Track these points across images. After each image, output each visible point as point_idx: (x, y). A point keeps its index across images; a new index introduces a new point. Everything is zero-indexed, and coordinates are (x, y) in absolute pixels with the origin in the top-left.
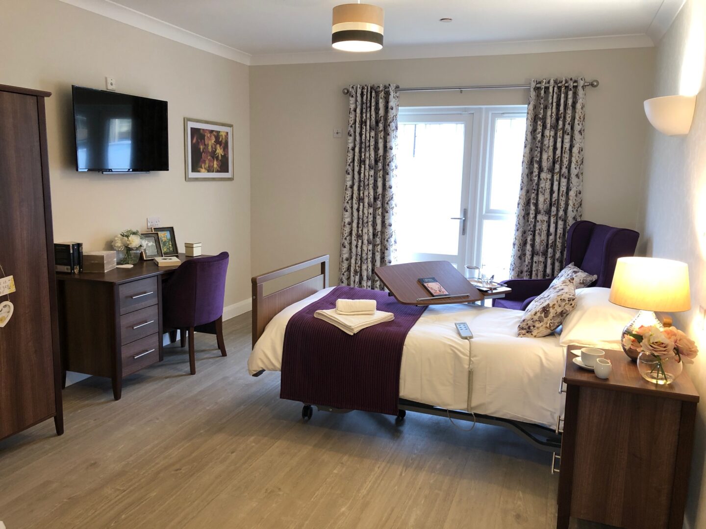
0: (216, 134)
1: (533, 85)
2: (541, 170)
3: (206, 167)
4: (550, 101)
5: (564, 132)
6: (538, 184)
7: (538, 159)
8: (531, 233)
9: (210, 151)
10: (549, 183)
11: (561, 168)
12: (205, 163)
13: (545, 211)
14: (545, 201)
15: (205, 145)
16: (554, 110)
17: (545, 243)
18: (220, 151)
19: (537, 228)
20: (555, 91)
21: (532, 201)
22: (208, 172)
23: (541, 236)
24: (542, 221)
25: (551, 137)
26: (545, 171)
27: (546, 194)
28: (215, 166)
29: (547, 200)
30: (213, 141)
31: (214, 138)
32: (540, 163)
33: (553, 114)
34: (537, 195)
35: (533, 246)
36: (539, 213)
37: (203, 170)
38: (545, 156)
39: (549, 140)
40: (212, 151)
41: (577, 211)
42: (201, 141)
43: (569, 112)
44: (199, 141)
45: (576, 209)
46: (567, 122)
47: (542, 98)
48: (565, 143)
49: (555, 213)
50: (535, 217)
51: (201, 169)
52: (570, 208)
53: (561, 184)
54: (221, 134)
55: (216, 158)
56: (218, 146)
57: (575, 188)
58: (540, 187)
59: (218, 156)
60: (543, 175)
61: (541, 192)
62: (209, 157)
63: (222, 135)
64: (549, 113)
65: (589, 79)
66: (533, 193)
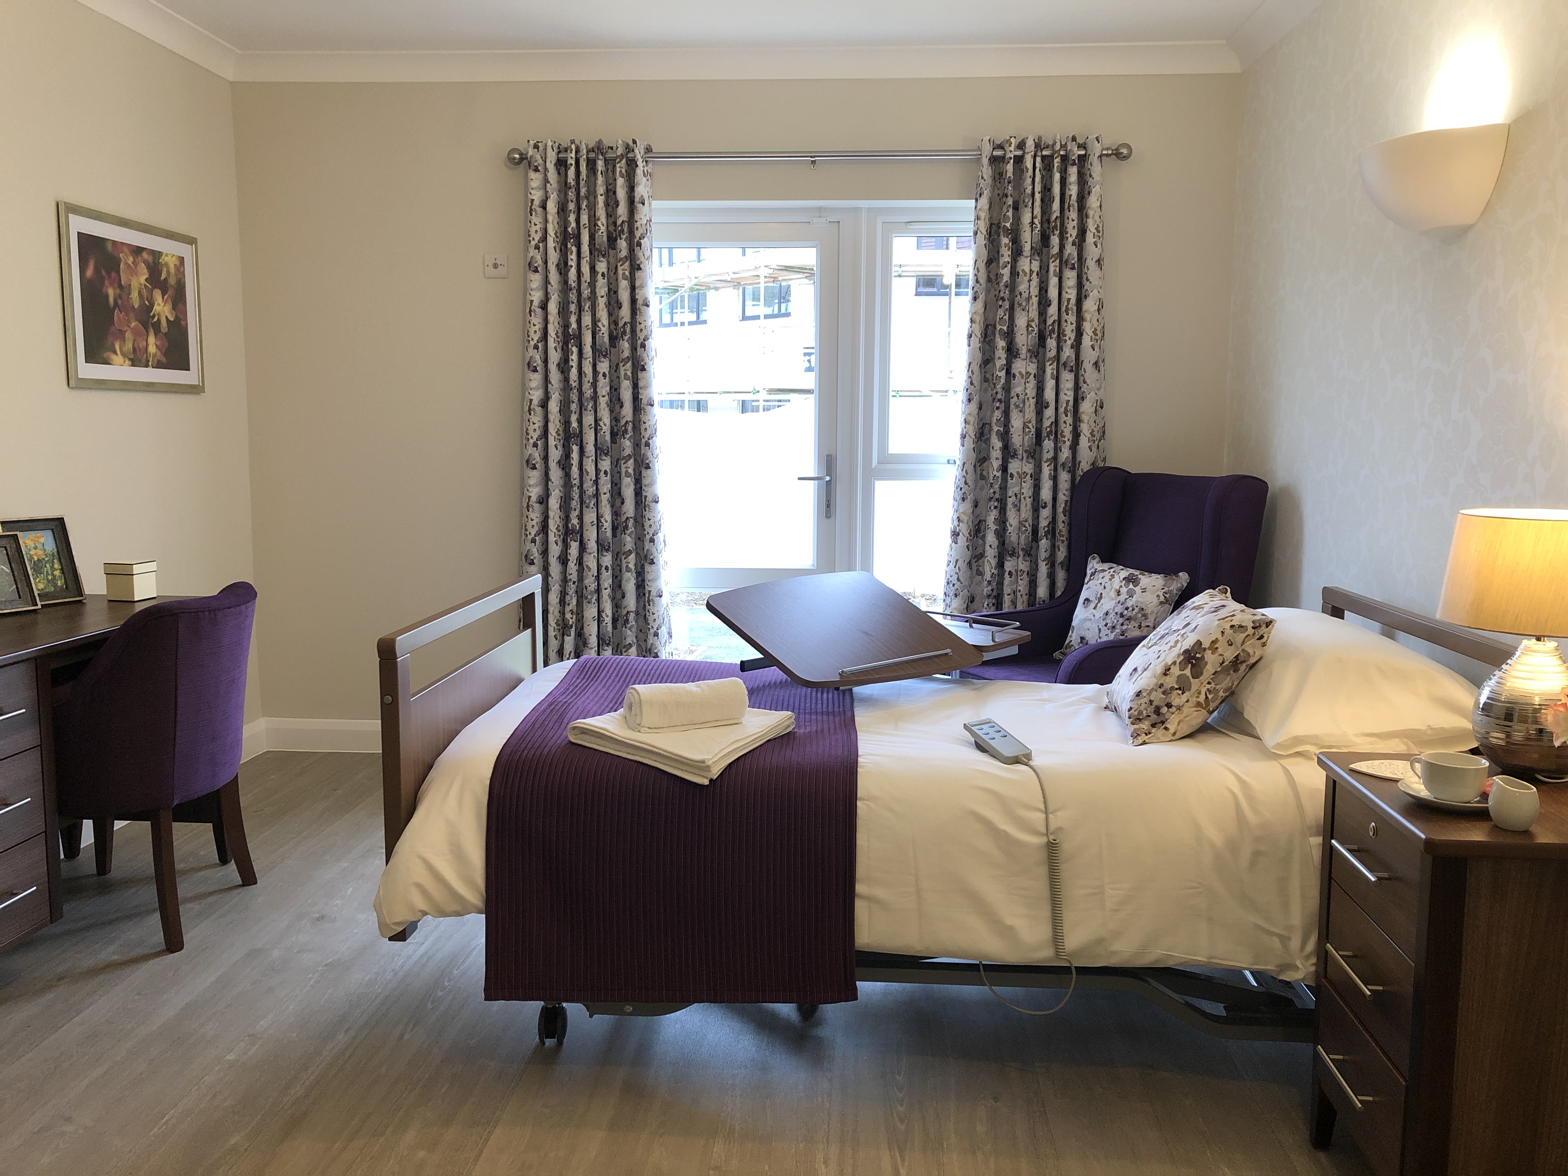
0: (150, 259)
1: (987, 150)
2: (1012, 352)
3: (125, 349)
4: (1029, 190)
5: (1064, 264)
6: (1007, 388)
7: (1005, 328)
8: (996, 504)
9: (136, 306)
10: (1032, 383)
11: (1059, 349)
12: (123, 340)
13: (1026, 451)
14: (1025, 426)
15: (120, 286)
16: (1037, 211)
17: (1028, 526)
18: (162, 308)
19: (1010, 493)
20: (1038, 165)
21: (996, 428)
22: (133, 365)
23: (1019, 510)
24: (1022, 475)
25: (1034, 275)
26: (1023, 356)
27: (1027, 411)
28: (152, 349)
29: (1030, 425)
30: (142, 279)
31: (145, 270)
32: (1009, 336)
33: (1036, 221)
34: (1007, 413)
35: (1001, 534)
36: (1013, 457)
37: (118, 359)
38: (1021, 321)
39: (1030, 281)
40: (142, 304)
41: (1098, 448)
42: (109, 274)
43: (1073, 214)
44: (104, 273)
45: (1096, 443)
46: (1070, 240)
47: (1009, 182)
48: (1065, 289)
49: (1051, 454)
50: (1004, 468)
51: (113, 357)
52: (1084, 442)
53: (1062, 386)
54: (164, 259)
55: (153, 325)
56: (158, 295)
57: (1093, 393)
58: (1013, 394)
59: (159, 320)
60: (1020, 366)
61: (1017, 407)
62: (133, 324)
63: (167, 264)
64: (1026, 218)
65: (1111, 140)
66: (998, 408)
